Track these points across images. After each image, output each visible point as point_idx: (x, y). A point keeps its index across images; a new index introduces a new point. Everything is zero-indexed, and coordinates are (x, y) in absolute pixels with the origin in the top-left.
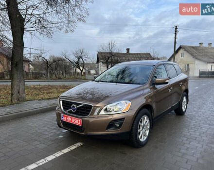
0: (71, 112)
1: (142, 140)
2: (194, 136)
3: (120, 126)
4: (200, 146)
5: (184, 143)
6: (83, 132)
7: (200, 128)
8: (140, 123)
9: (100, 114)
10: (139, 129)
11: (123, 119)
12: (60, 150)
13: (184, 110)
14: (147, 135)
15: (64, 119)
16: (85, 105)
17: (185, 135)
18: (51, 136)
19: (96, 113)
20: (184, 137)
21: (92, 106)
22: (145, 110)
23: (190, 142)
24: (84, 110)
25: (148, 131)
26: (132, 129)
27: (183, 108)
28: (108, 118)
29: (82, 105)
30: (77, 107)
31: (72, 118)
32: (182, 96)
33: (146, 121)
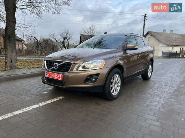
0: (53, 69)
1: (114, 94)
2: (157, 93)
3: (96, 80)
4: (162, 100)
5: (149, 98)
6: (63, 86)
7: (162, 88)
8: (112, 79)
9: (78, 70)
10: (112, 84)
11: (98, 74)
12: (44, 101)
13: (149, 76)
14: (118, 90)
15: (48, 76)
16: (66, 62)
17: (150, 93)
19: (75, 70)
20: (149, 94)
21: (71, 63)
22: (117, 70)
23: (154, 98)
24: (65, 67)
25: (119, 88)
26: (105, 83)
27: (149, 74)
28: (85, 73)
29: (63, 63)
30: (59, 65)
31: (55, 74)
32: (148, 64)
33: (118, 79)
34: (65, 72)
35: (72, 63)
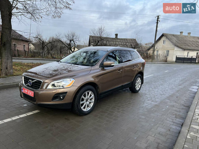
0: (28, 86)
1: (85, 110)
3: (63, 98)
6: (35, 101)
8: (82, 97)
9: (47, 88)
10: (82, 101)
11: (66, 93)
14: (91, 106)
15: (23, 91)
16: (38, 80)
18: (17, 105)
19: (44, 88)
21: (41, 82)
22: (90, 87)
25: (93, 103)
28: (53, 92)
29: (35, 80)
30: (33, 82)
31: (28, 91)
32: (135, 77)
33: (91, 96)
34: (36, 89)
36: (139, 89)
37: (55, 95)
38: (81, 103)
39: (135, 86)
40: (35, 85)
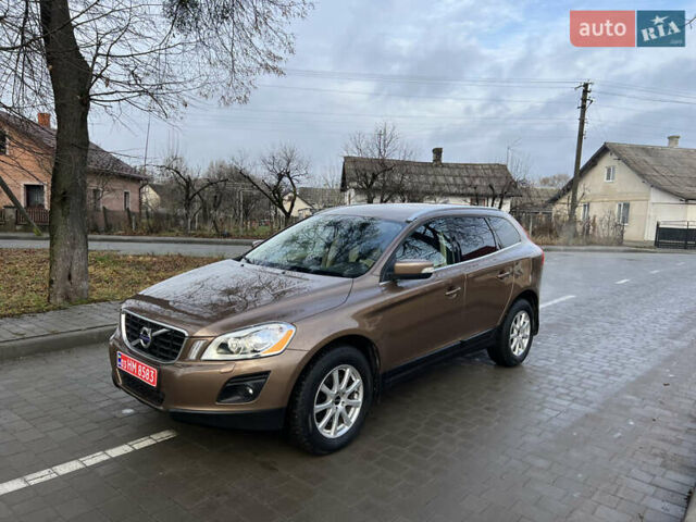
0: (138, 346)
1: (329, 434)
3: (257, 392)
6: (161, 401)
8: (322, 386)
9: (204, 358)
10: (320, 402)
11: (264, 374)
12: (103, 449)
13: (518, 352)
15: (122, 365)
16: (171, 330)
18: (101, 409)
19: (193, 356)
21: (183, 334)
22: (347, 351)
24: (168, 345)
25: (358, 410)
27: (515, 346)
28: (223, 370)
29: (164, 330)
30: (154, 334)
31: (138, 364)
32: (508, 312)
33: (350, 382)
34: (167, 359)
35: (187, 334)
36: (522, 351)
37: (228, 382)
38: (318, 408)
39: (508, 341)
40: (162, 346)
